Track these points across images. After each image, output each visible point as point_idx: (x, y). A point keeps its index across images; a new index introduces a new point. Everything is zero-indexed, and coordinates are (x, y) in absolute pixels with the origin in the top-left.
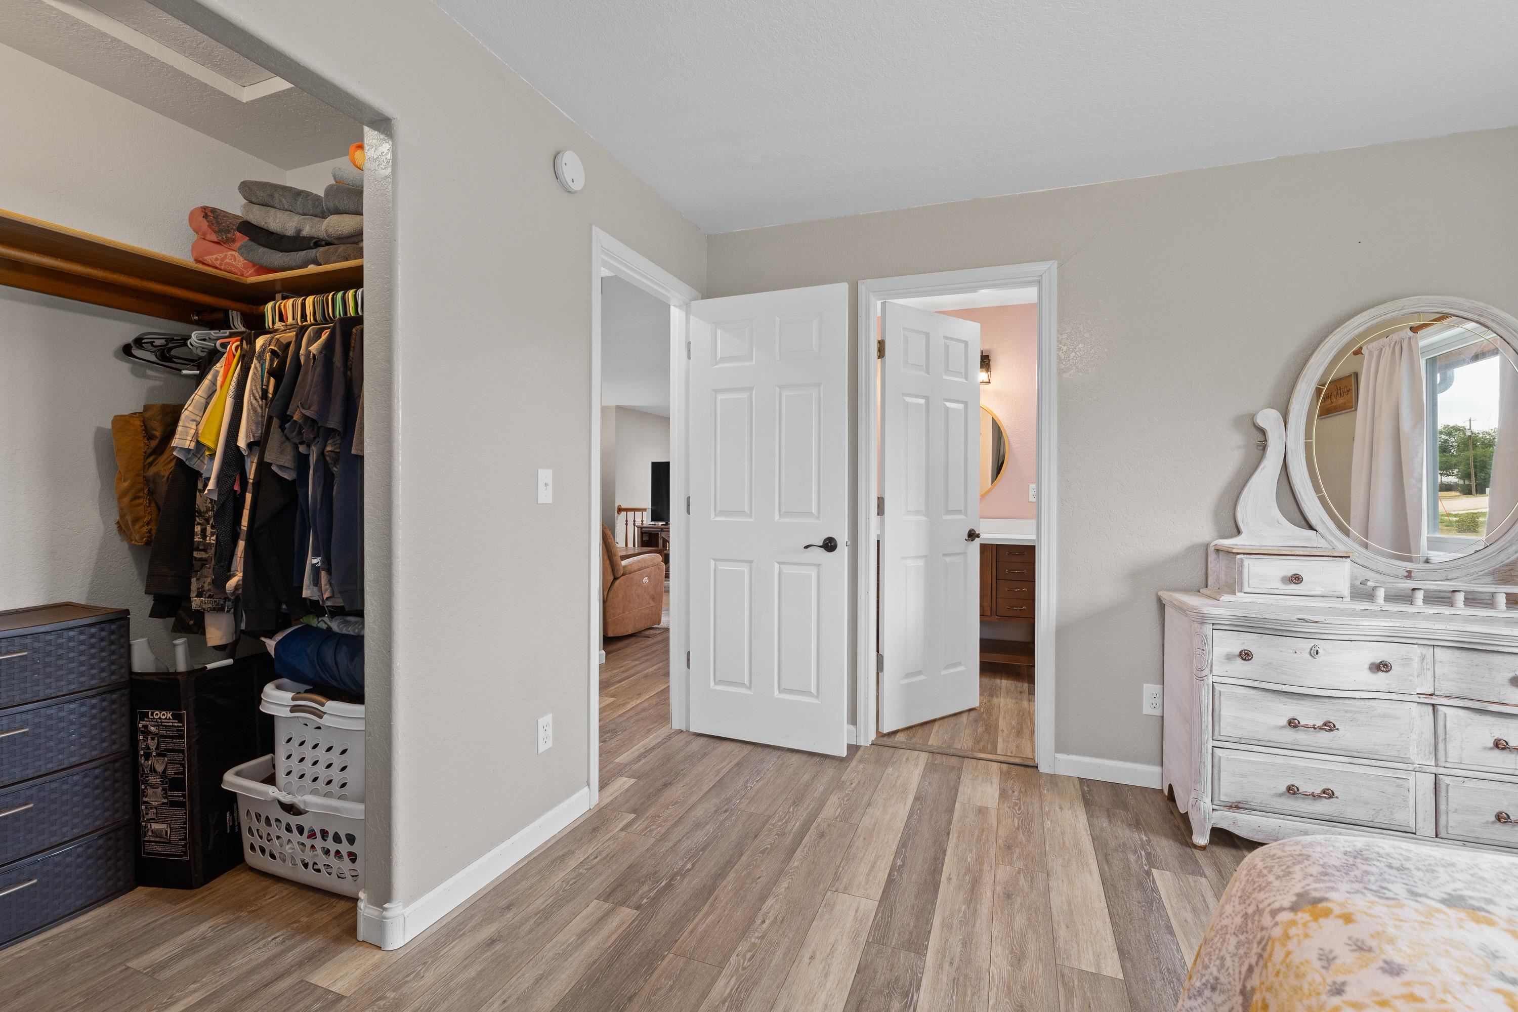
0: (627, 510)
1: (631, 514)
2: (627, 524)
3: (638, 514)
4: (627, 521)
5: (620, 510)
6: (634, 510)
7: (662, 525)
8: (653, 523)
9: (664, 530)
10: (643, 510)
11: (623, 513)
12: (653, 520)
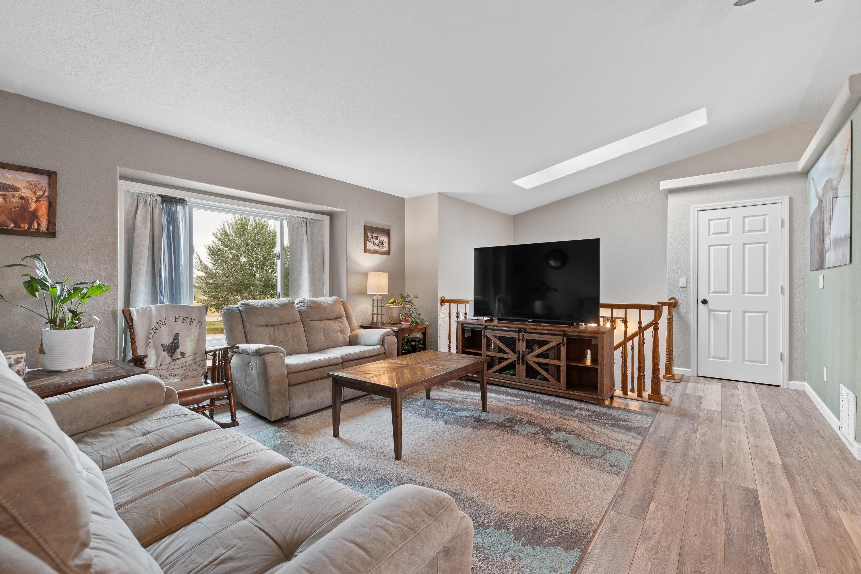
0: (450, 302)
1: (454, 306)
2: (450, 317)
3: (462, 306)
4: (450, 313)
5: (443, 302)
6: (457, 302)
7: (486, 321)
8: (476, 318)
9: (488, 327)
10: (466, 302)
11: (447, 305)
12: (476, 314)
